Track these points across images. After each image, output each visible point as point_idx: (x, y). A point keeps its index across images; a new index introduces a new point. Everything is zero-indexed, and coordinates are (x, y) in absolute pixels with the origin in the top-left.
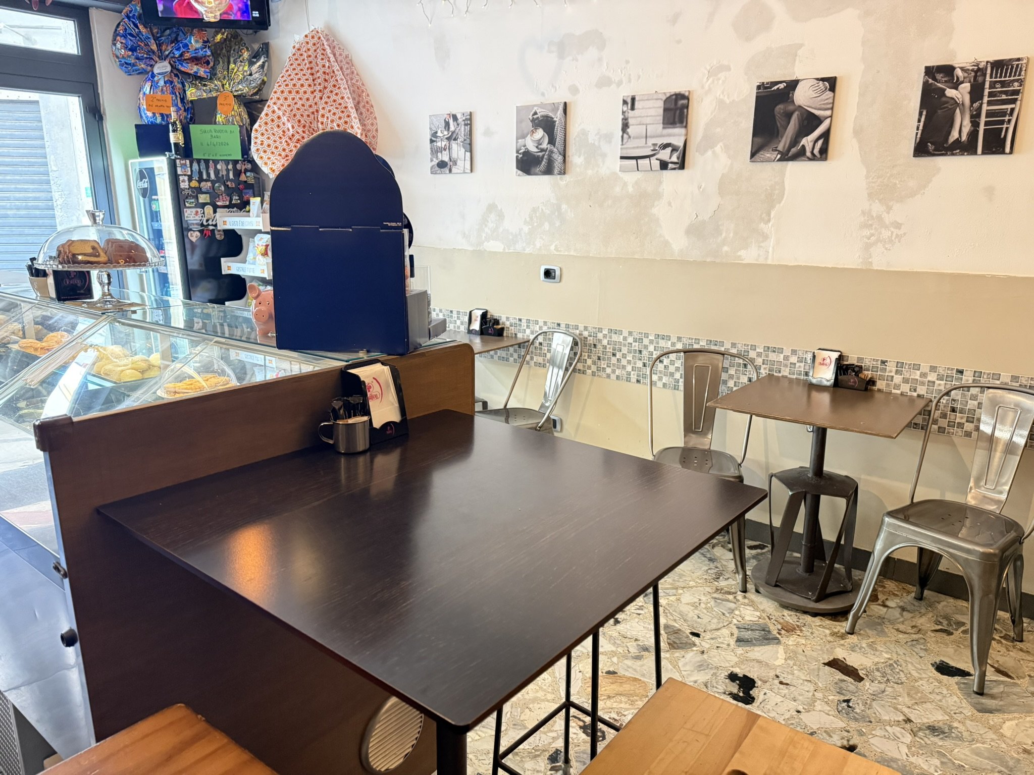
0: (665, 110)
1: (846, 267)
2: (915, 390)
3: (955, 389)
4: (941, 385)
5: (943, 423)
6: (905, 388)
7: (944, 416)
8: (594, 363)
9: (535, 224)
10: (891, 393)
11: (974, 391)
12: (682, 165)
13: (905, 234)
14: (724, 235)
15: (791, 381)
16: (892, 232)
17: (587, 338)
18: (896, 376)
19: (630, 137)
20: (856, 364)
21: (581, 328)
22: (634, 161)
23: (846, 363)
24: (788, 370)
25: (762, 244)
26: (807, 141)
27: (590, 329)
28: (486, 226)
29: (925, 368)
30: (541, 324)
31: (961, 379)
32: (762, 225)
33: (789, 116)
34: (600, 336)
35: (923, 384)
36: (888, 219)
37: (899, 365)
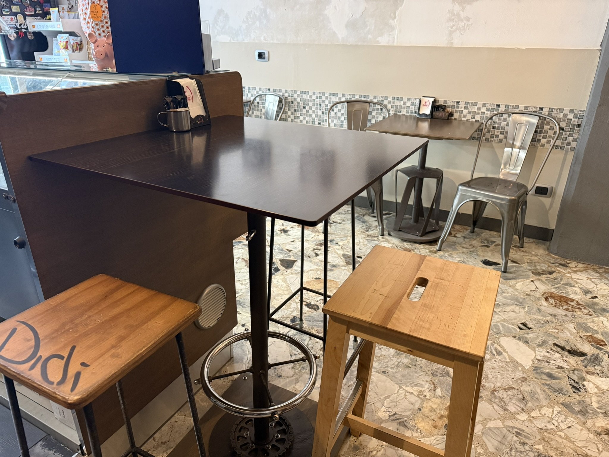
1: (438, 46)
2: (474, 118)
3: (495, 115)
4: (488, 114)
5: (488, 135)
6: (469, 117)
7: (489, 131)
8: (292, 114)
9: (250, 23)
10: (461, 120)
11: (505, 116)
13: (472, 24)
14: (368, 28)
15: (407, 117)
16: (465, 24)
17: (287, 98)
18: (464, 110)
20: (443, 104)
21: (283, 91)
23: (437, 104)
24: (405, 110)
25: (391, 33)
27: (288, 91)
28: (217, 25)
29: (480, 105)
30: (258, 89)
31: (499, 110)
32: (391, 21)
34: (295, 96)
35: (478, 114)
36: (463, 15)
37: (466, 104)
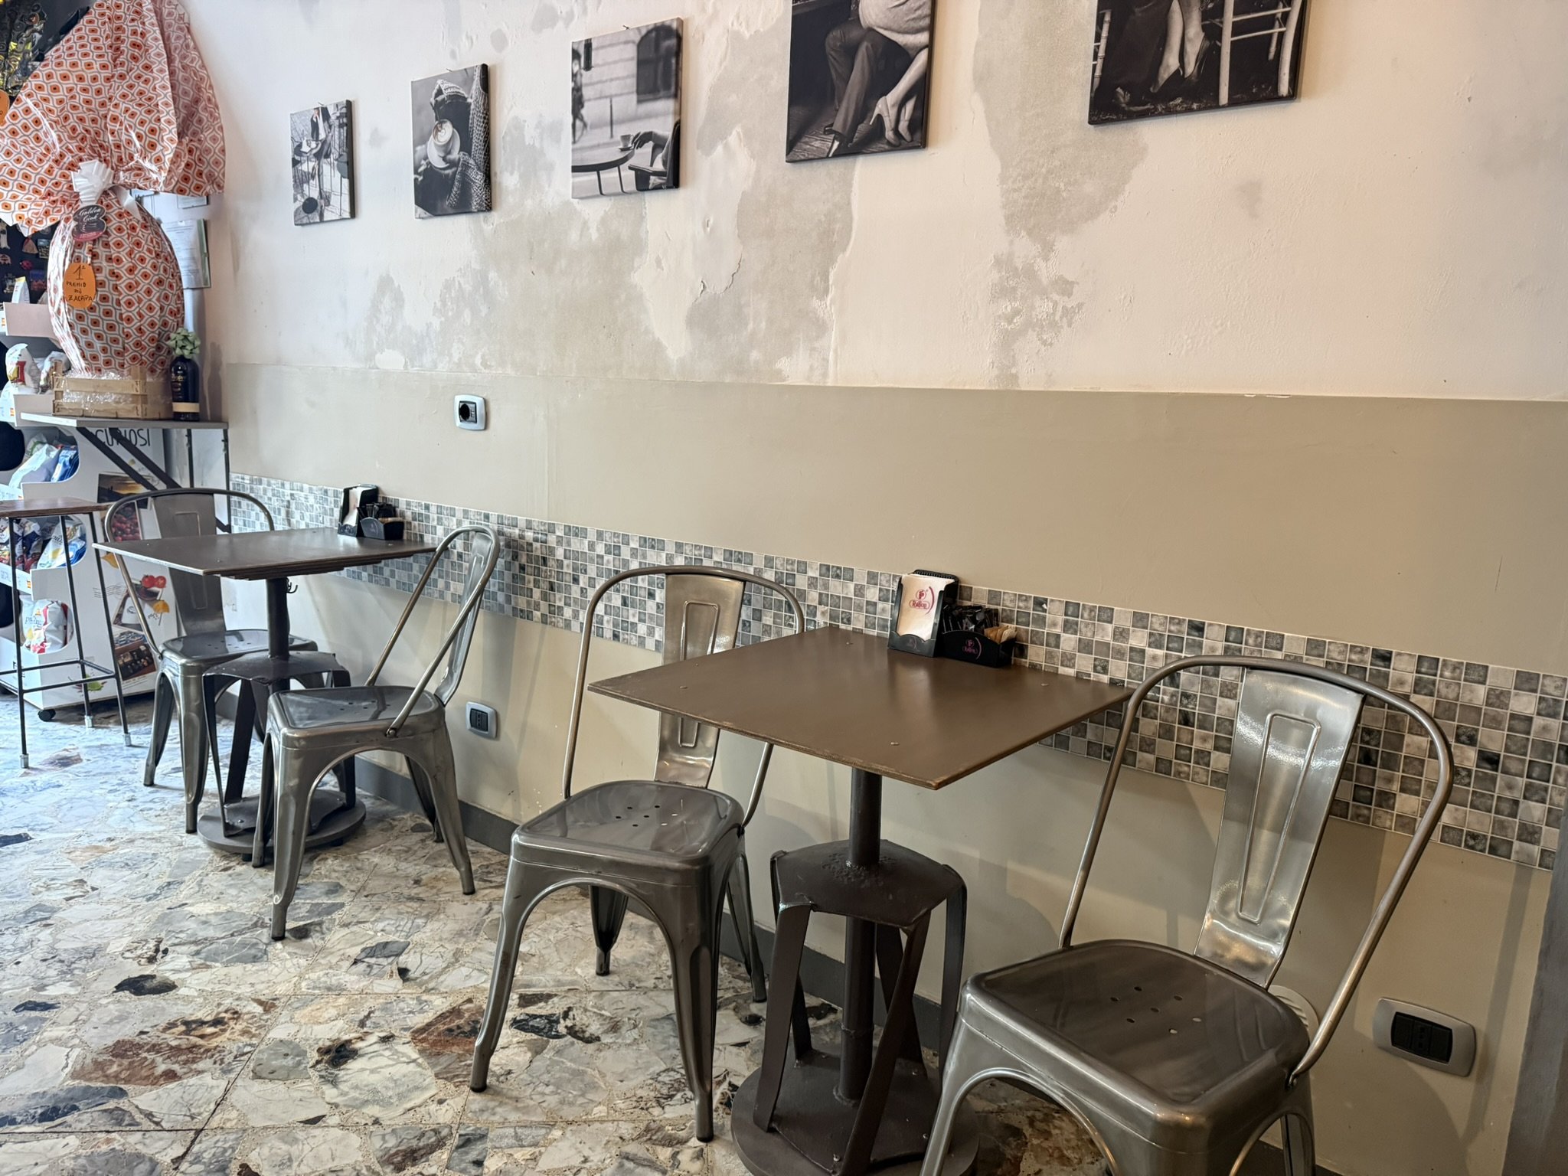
0: (641, 63)
1: (967, 387)
2: (1105, 670)
3: (1185, 667)
4: (1158, 658)
5: (1166, 749)
6: (1084, 663)
7: (1167, 732)
8: (545, 597)
9: (450, 314)
10: (1056, 674)
11: (1227, 674)
12: (673, 178)
13: (1080, 306)
14: (751, 326)
16: (1055, 304)
17: (531, 544)
18: (1064, 636)
19: (585, 125)
20: (987, 606)
21: (522, 524)
22: (593, 176)
23: (967, 603)
25: (817, 345)
26: (886, 106)
27: (535, 525)
28: (378, 321)
29: (1123, 618)
30: (459, 515)
31: (1200, 645)
32: (815, 302)
33: (851, 52)
34: (552, 540)
35: (1119, 654)
36: (1046, 272)
37: (1071, 610)
